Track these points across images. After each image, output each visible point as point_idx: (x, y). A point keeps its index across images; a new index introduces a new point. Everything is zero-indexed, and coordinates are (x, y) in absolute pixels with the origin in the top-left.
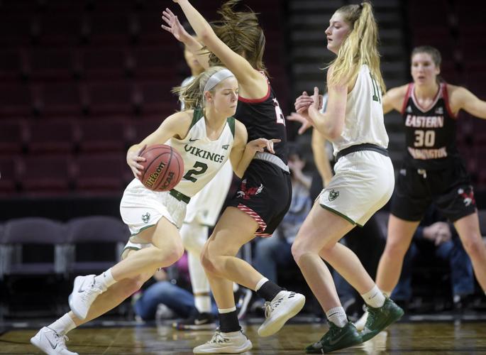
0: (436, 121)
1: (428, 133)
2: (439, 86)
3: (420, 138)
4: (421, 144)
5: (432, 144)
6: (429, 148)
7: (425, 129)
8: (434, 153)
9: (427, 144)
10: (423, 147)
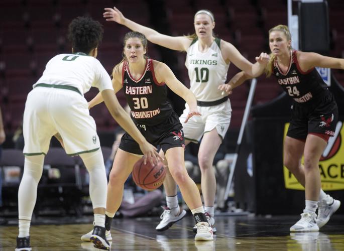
0: (146, 90)
1: (142, 99)
2: (147, 60)
3: (137, 103)
4: (138, 107)
5: (147, 107)
6: (145, 110)
7: (140, 96)
8: (150, 113)
9: (143, 107)
10: (141, 110)
